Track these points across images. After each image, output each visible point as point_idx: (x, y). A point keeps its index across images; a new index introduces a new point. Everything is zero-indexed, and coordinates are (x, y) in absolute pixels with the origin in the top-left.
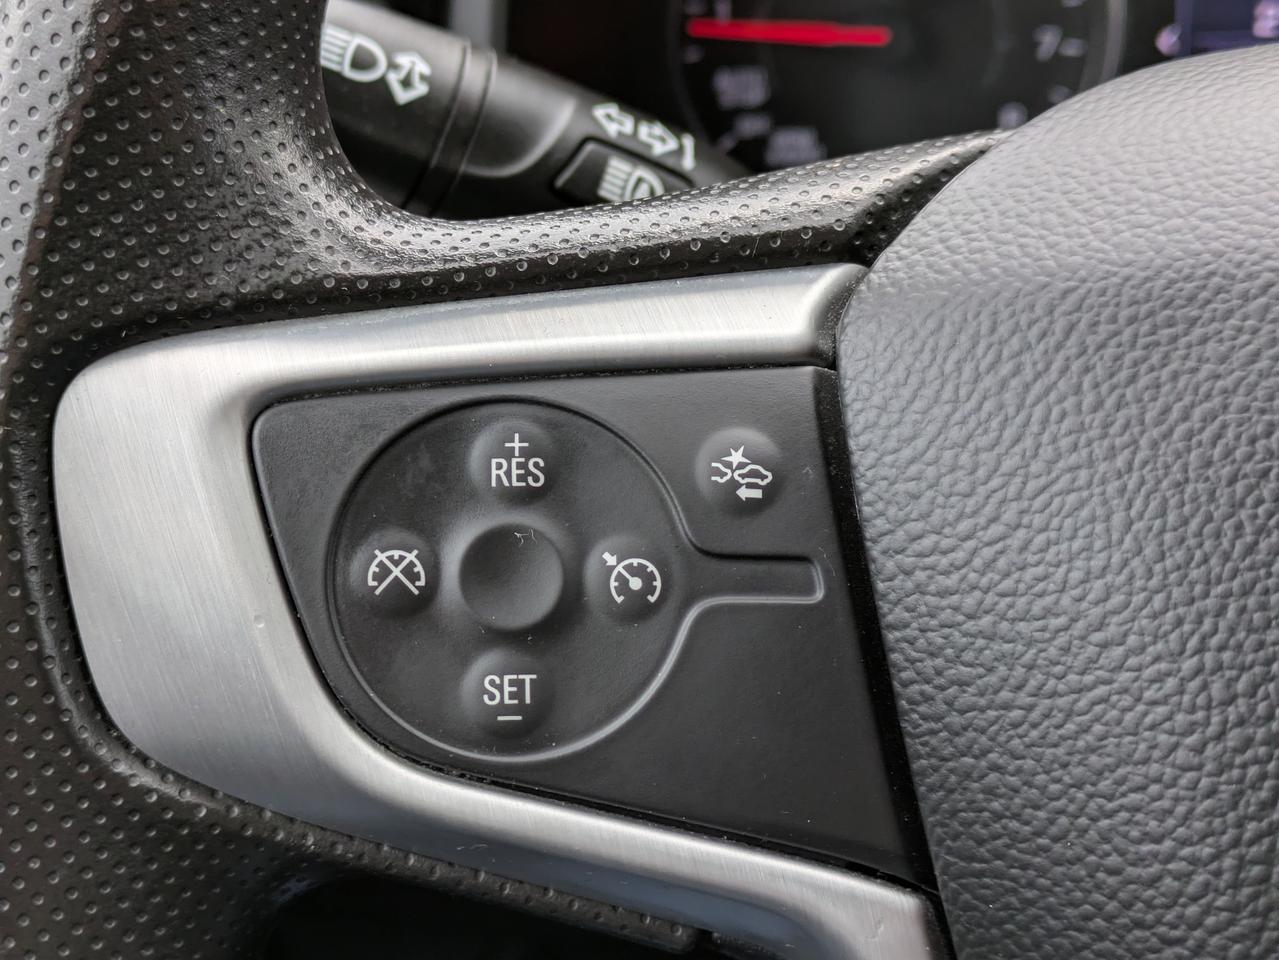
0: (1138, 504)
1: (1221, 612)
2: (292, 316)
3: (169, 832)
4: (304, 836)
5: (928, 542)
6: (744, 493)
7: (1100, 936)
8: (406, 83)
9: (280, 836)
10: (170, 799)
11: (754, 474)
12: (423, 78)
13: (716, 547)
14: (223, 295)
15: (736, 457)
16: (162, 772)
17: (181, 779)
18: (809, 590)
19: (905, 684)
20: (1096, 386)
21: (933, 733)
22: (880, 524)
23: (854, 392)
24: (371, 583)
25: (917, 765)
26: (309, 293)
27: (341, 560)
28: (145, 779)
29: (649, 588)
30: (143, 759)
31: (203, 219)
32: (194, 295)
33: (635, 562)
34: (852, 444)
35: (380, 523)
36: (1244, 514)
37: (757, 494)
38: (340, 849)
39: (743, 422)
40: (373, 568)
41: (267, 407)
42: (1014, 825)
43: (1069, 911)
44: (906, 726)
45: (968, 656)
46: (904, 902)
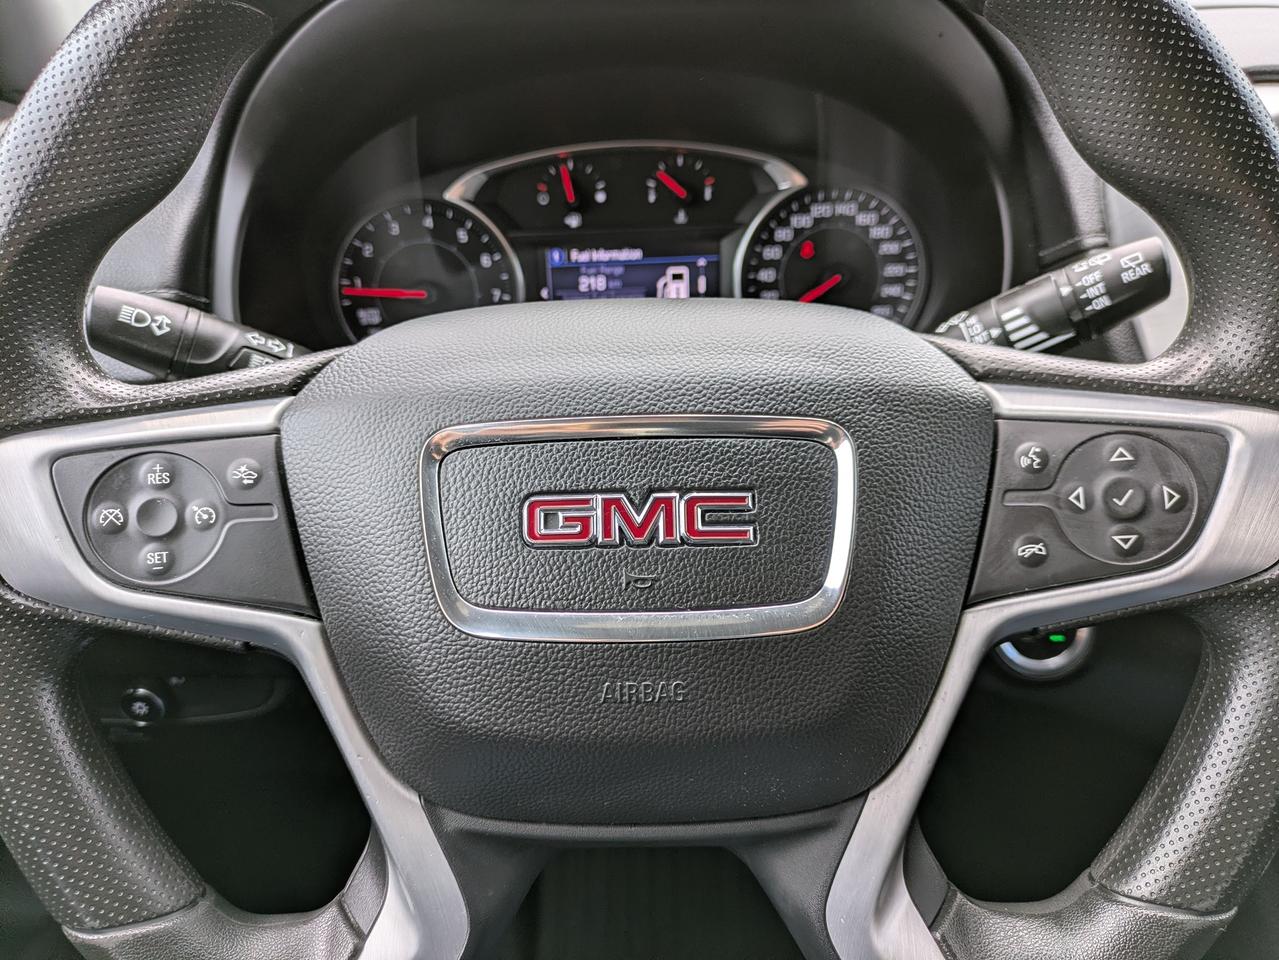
0: (374, 477)
1: (399, 512)
2: (67, 424)
3: (30, 619)
4: (85, 618)
5: (309, 495)
6: (246, 482)
7: (368, 627)
8: (160, 327)
9: (76, 618)
10: (29, 607)
11: (250, 475)
12: (167, 325)
13: (235, 502)
14: (38, 418)
15: (243, 469)
16: (26, 598)
17: (33, 599)
18: (272, 515)
19: (306, 546)
20: (362, 437)
21: (315, 562)
22: (295, 490)
23: (285, 443)
24: (101, 522)
25: (312, 574)
26: (73, 416)
27: (89, 515)
28: (18, 600)
29: (211, 519)
30: (19, 594)
31: (27, 390)
32: (25, 418)
33: (205, 509)
34: (285, 462)
35: (105, 499)
36: (406, 479)
37: (251, 482)
38: (100, 622)
39: (247, 456)
40: (102, 516)
41: (58, 459)
42: (341, 592)
43: (359, 619)
44: (307, 561)
45: (323, 534)
46: (314, 624)
